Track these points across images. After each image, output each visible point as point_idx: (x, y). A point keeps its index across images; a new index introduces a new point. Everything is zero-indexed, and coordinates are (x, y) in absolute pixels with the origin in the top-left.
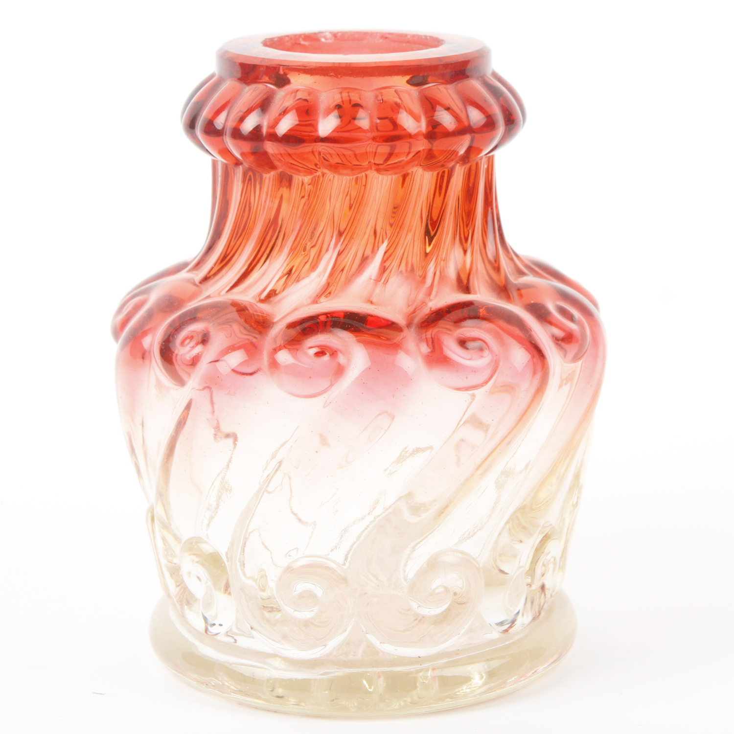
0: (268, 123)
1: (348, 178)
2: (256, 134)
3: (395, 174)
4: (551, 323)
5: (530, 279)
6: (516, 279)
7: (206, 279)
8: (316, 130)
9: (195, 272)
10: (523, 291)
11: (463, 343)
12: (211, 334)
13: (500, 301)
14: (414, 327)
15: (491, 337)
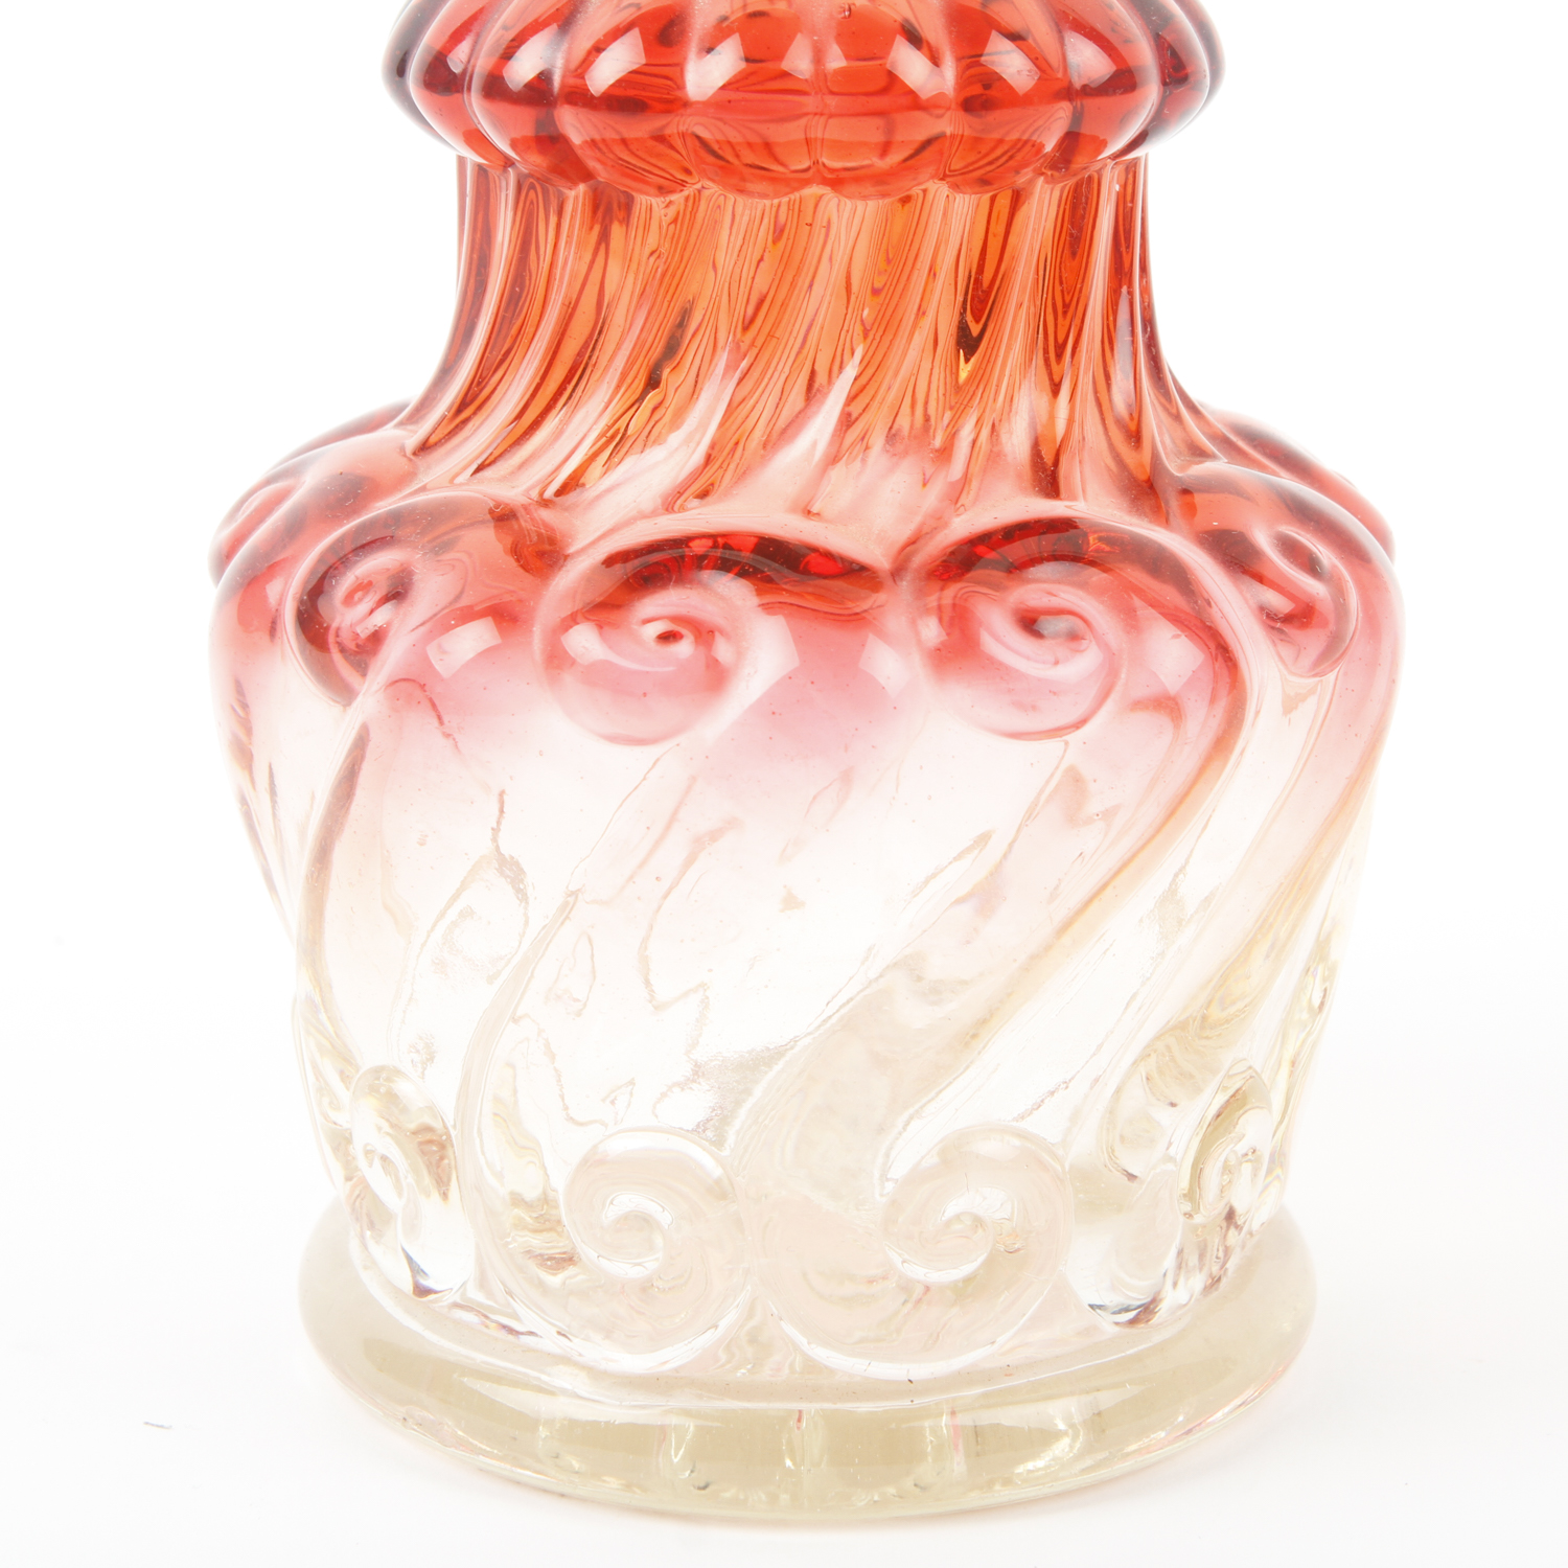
0: (567, 61)
2: (538, 92)
3: (884, 195)
4: (1260, 578)
5: (1220, 466)
6: (1182, 468)
7: (424, 448)
10: (1198, 498)
11: (1029, 623)
12: (415, 578)
13: (1135, 520)
14: (908, 578)
15: (1101, 607)
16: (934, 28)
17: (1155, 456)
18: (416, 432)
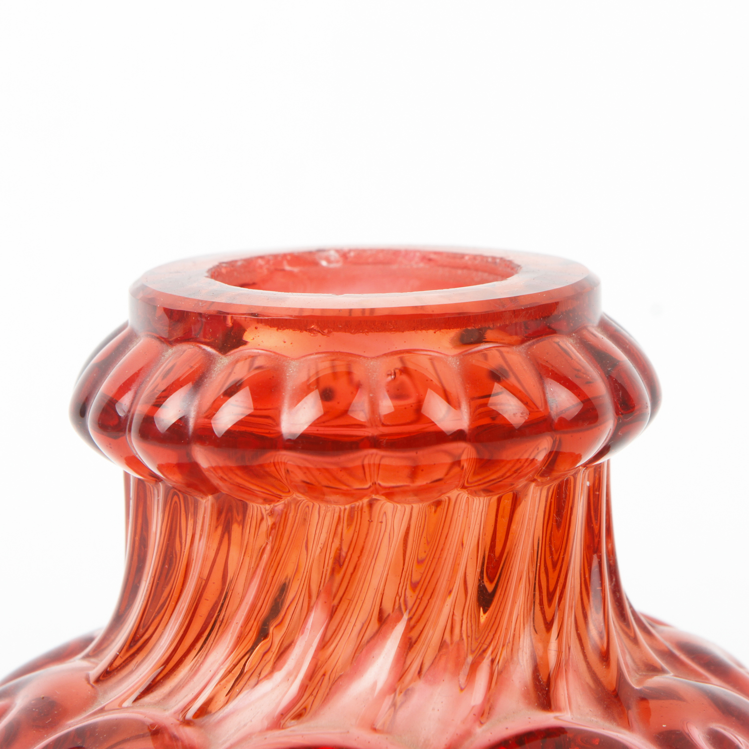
0: (198, 413)
1: (337, 508)
2: (179, 428)
3: (422, 501)
5: (668, 678)
6: (640, 682)
7: (107, 674)
8: (278, 424)
9: (93, 660)
10: (652, 704)
13: (607, 724)
16: (455, 386)
17: (620, 674)
18: (97, 664)
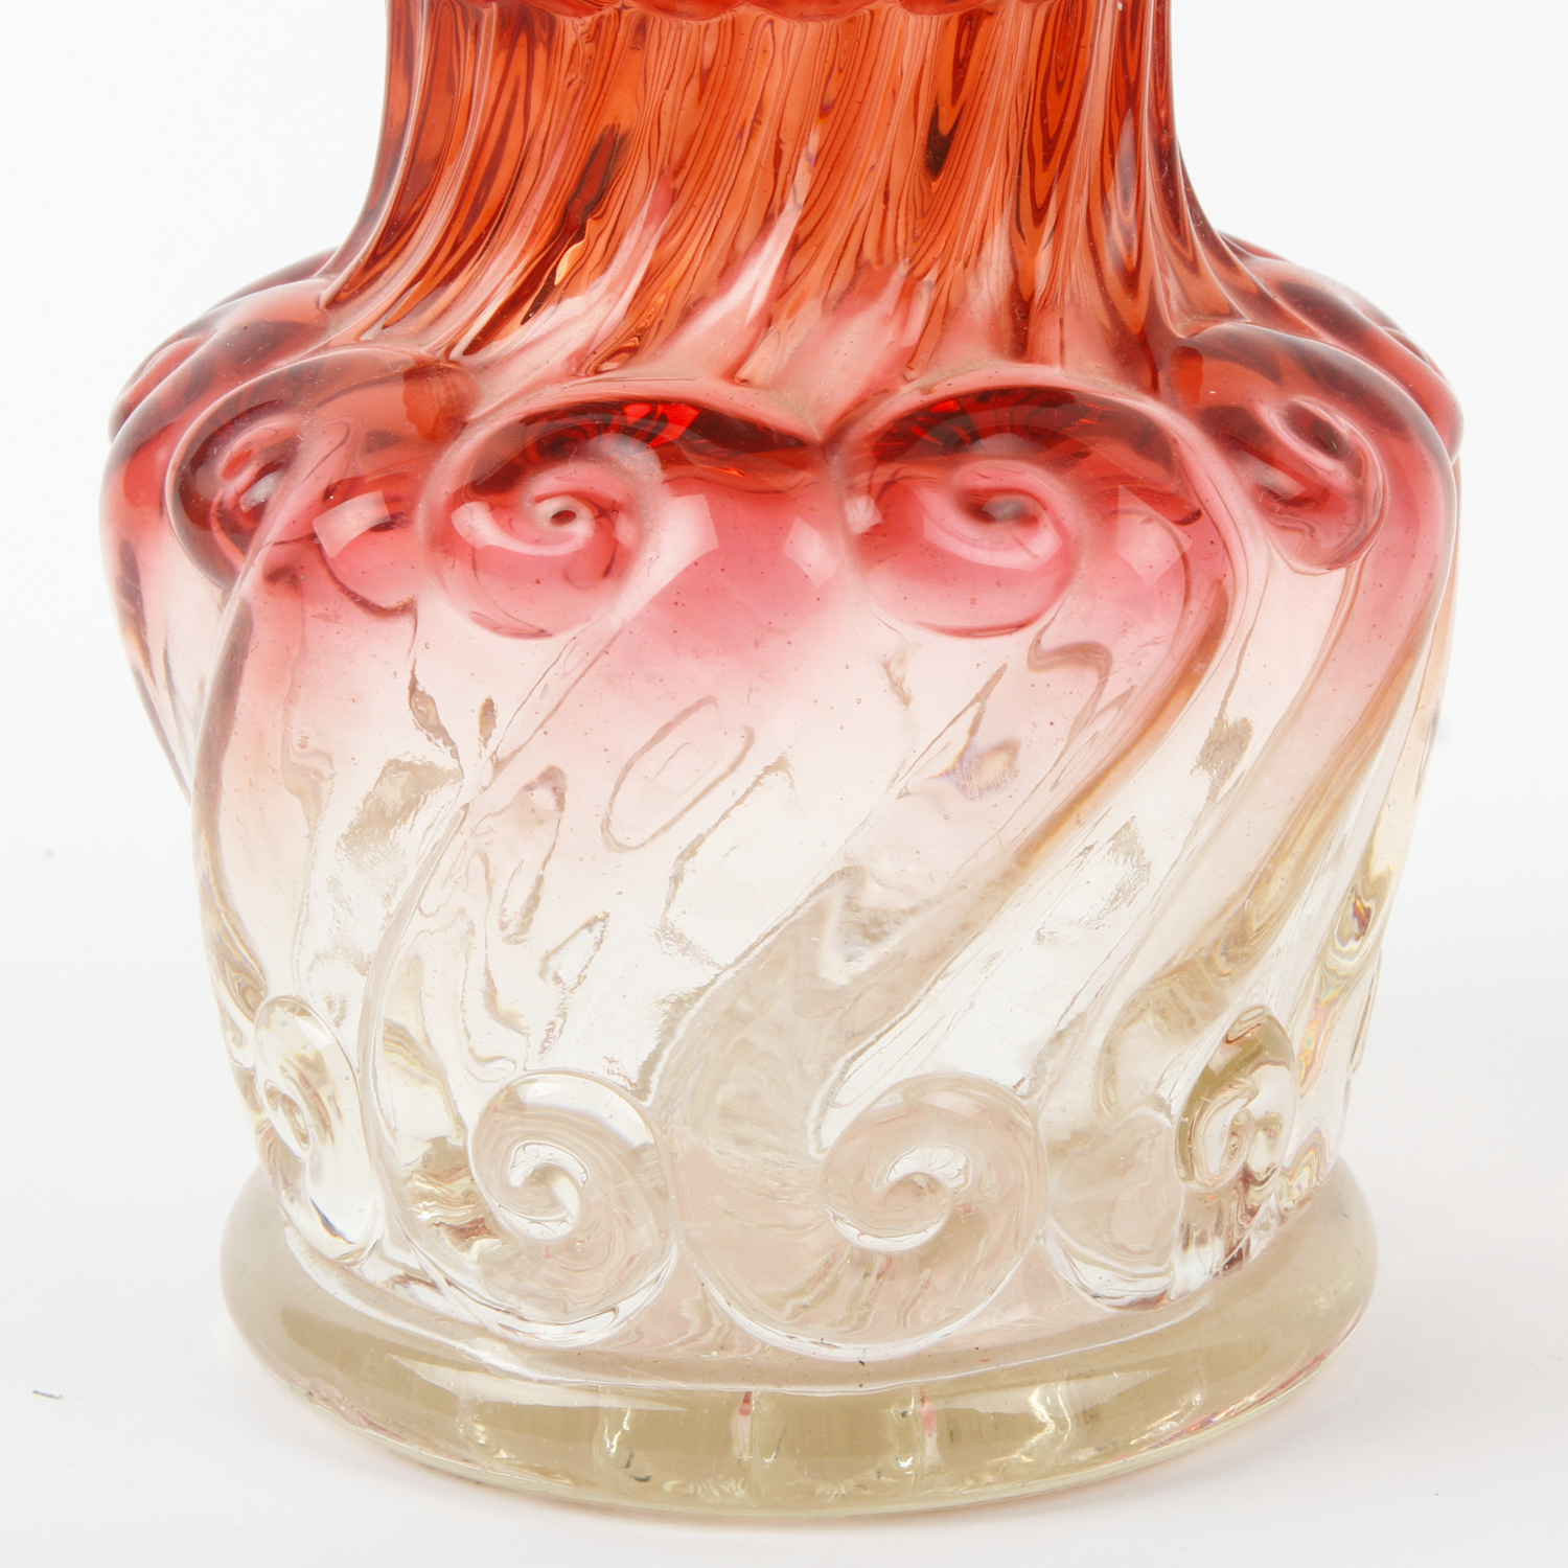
1: (694, 24)
5: (1243, 326)
6: (1189, 330)
11: (977, 506)
12: (300, 447)
13: (1121, 388)
14: (841, 452)
15: (1062, 487)
18: (334, 280)
